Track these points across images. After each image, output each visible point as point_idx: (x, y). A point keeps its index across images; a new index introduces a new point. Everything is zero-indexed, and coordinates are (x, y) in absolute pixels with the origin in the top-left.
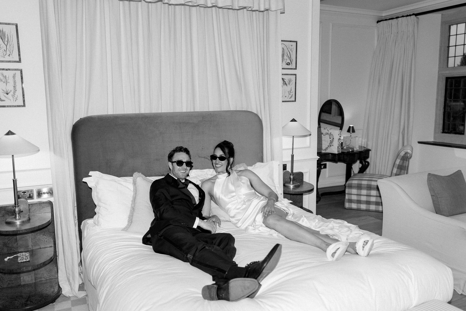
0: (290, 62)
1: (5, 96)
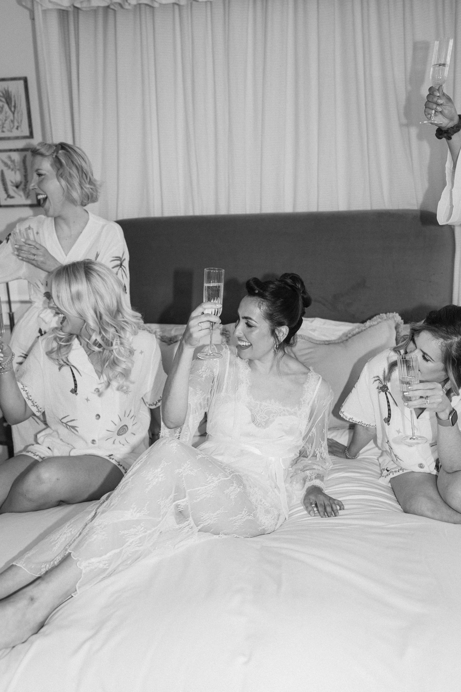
1: (14, 191)
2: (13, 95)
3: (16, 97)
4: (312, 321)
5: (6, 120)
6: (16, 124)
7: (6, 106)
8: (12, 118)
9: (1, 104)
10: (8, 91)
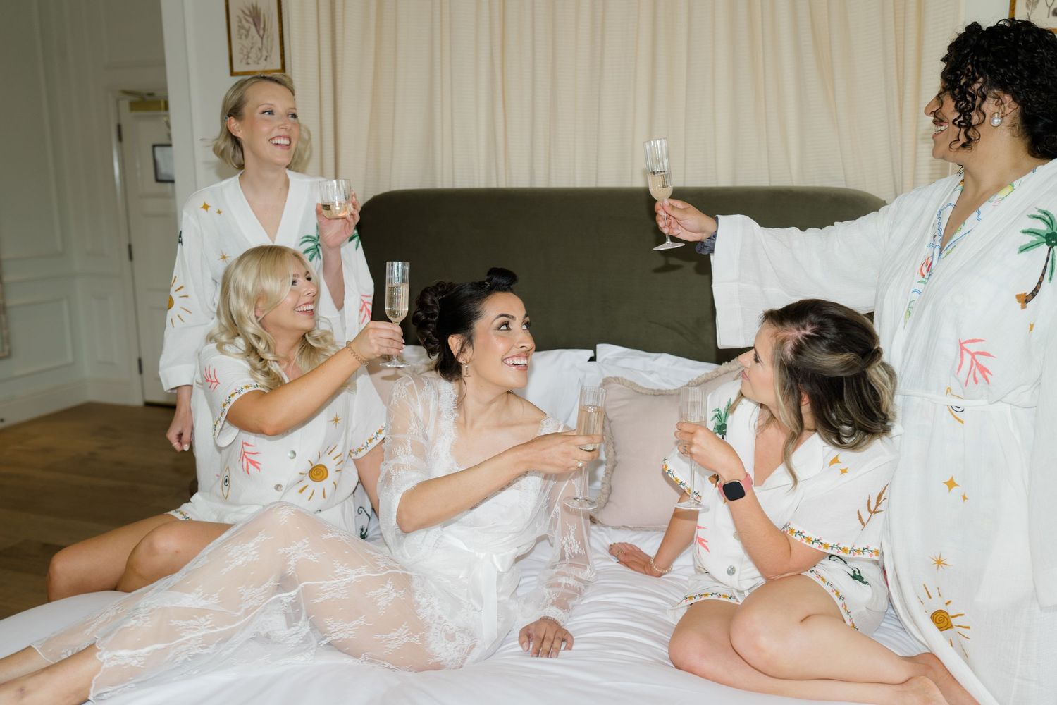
2: (262, 12)
3: (266, 15)
5: (252, 48)
6: (265, 53)
7: (253, 28)
8: (260, 45)
9: (246, 25)
10: (256, 8)
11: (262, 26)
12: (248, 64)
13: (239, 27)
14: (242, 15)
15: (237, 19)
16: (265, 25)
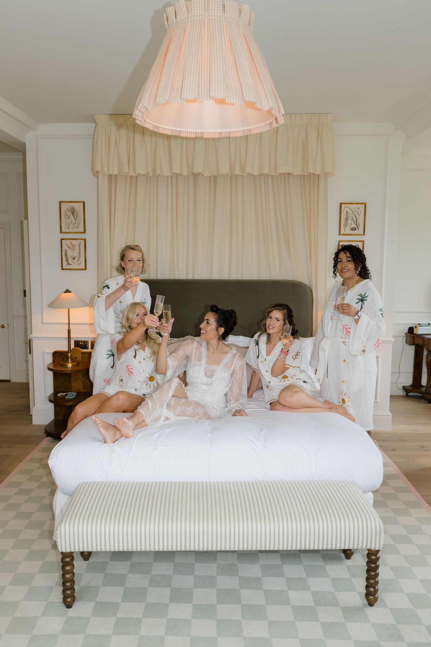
0: (356, 227)
1: (72, 261)
2: (76, 210)
3: (78, 211)
4: (238, 338)
5: (71, 223)
7: (72, 215)
8: (74, 222)
9: (69, 214)
10: (74, 208)
11: (76, 215)
12: (69, 229)
13: (65, 214)
14: (67, 210)
15: (65, 212)
16: (77, 215)
